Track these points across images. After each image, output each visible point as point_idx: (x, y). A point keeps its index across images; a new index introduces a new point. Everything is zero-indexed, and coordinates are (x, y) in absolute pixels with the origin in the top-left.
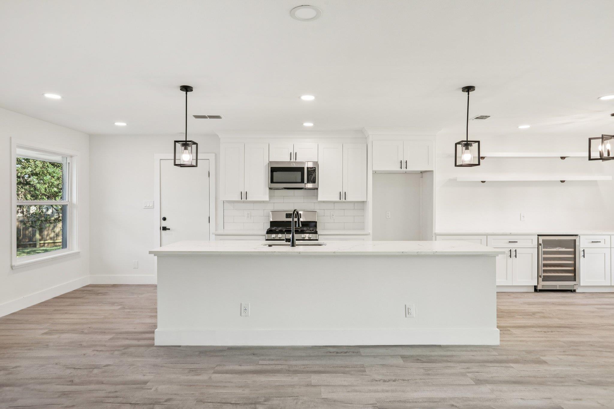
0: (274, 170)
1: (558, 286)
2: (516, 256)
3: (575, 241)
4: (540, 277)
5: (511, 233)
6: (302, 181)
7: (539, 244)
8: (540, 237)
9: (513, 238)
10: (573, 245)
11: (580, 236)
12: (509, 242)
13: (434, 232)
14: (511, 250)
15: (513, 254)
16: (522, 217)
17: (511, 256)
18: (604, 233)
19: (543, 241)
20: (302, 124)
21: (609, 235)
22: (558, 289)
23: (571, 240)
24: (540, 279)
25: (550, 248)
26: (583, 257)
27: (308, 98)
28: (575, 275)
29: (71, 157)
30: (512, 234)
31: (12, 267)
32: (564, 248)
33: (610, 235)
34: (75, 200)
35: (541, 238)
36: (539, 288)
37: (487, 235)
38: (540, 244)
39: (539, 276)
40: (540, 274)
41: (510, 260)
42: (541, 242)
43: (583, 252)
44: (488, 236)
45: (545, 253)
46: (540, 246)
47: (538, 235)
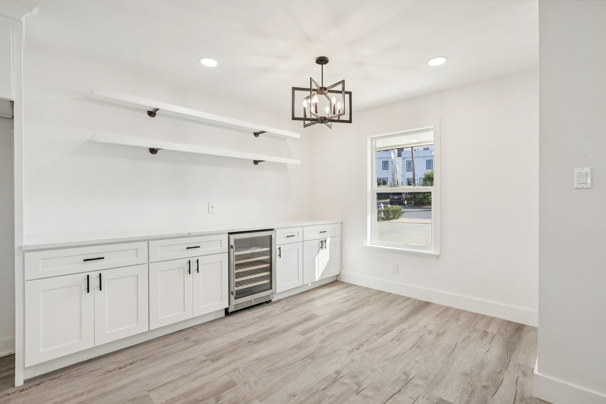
1: (253, 301)
2: (198, 270)
3: (271, 236)
4: (232, 293)
5: (189, 234)
7: (230, 247)
8: (231, 236)
9: (192, 242)
10: (269, 242)
11: (276, 230)
12: (188, 248)
13: (17, 244)
14: (190, 261)
15: (194, 266)
16: (210, 207)
17: (190, 271)
18: (297, 225)
19: (236, 241)
21: (301, 227)
22: (253, 304)
23: (266, 236)
24: (232, 297)
25: (244, 251)
26: (279, 256)
28: (271, 281)
30: (191, 235)
32: (259, 247)
33: (303, 227)
35: (233, 237)
36: (230, 311)
37: (148, 240)
38: (232, 247)
39: (230, 293)
40: (232, 290)
41: (189, 277)
42: (232, 243)
43: (279, 250)
44: (150, 242)
45: (238, 258)
46: (232, 250)
47: (229, 233)
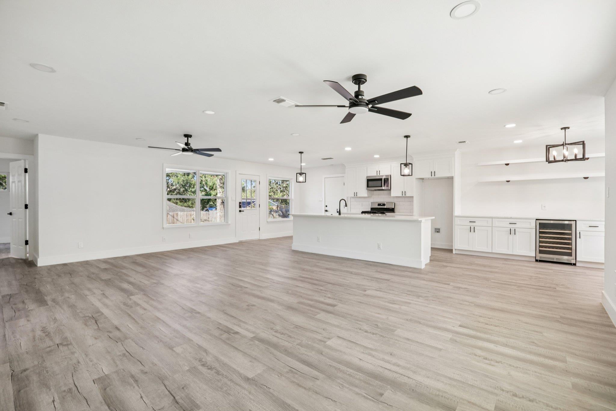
0: (368, 180)
6: (382, 186)
20: (373, 156)
27: (348, 149)
29: (292, 179)
31: (267, 222)
34: (293, 198)
